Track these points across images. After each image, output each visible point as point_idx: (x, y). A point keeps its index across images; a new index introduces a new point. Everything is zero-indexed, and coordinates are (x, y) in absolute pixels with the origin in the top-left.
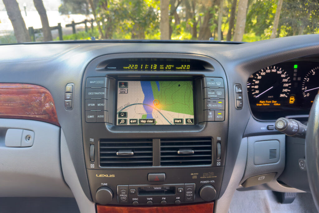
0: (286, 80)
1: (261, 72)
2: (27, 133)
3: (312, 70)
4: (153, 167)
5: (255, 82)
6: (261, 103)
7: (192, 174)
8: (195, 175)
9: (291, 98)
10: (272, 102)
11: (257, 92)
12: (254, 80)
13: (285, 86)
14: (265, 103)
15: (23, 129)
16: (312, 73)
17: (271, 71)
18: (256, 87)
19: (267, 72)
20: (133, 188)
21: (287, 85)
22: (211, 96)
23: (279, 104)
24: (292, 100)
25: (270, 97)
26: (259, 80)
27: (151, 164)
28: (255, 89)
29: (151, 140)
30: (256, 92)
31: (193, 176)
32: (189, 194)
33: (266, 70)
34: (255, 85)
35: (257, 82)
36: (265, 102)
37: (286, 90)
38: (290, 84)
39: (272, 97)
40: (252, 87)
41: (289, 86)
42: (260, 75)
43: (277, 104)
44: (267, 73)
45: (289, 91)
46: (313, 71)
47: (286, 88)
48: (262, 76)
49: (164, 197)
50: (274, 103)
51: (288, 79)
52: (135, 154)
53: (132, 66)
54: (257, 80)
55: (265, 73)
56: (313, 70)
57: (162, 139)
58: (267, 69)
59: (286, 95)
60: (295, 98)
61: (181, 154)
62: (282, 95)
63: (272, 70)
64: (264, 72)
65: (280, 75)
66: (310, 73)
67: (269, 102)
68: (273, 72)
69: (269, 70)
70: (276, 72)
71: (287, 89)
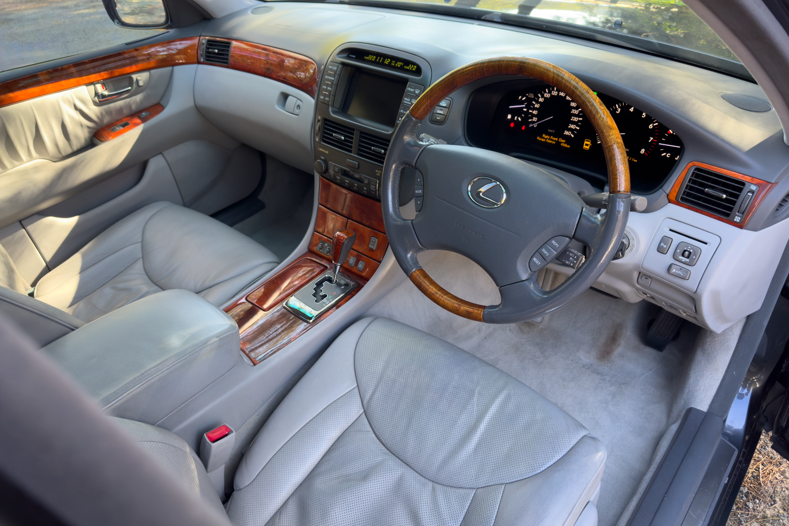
0: (576, 112)
1: (545, 92)
2: (299, 102)
3: (617, 105)
4: (352, 154)
5: (535, 105)
6: (544, 138)
7: (377, 171)
8: (379, 173)
9: (586, 141)
10: (558, 139)
11: (535, 119)
12: (534, 102)
13: (574, 120)
14: (549, 139)
15: (298, 99)
16: (616, 110)
17: (558, 93)
18: (535, 112)
19: (553, 94)
20: (337, 167)
21: (575, 119)
22: (406, 102)
23: (569, 146)
24: (587, 145)
25: (551, 131)
26: (540, 103)
27: (350, 151)
28: (533, 115)
29: (353, 130)
30: (533, 120)
31: (377, 172)
32: (373, 188)
33: (552, 92)
34: (535, 109)
35: (537, 106)
36: (550, 137)
37: (573, 127)
38: (581, 119)
39: (554, 131)
40: (530, 111)
41: (579, 121)
42: (543, 96)
43: (566, 145)
44: (551, 95)
45: (578, 128)
46: (617, 107)
47: (574, 123)
48: (546, 99)
49: (356, 183)
50: (561, 142)
51: (579, 111)
52: (345, 140)
53: (371, 57)
54: (537, 102)
55: (549, 95)
56: (619, 106)
57: (361, 132)
58: (554, 90)
59: (573, 133)
60: (591, 143)
61: (373, 151)
62: (566, 133)
63: (560, 93)
64: (548, 93)
65: (569, 102)
66: (613, 108)
67: (555, 139)
68: (561, 95)
69: (556, 91)
70: (565, 97)
71: (575, 126)
